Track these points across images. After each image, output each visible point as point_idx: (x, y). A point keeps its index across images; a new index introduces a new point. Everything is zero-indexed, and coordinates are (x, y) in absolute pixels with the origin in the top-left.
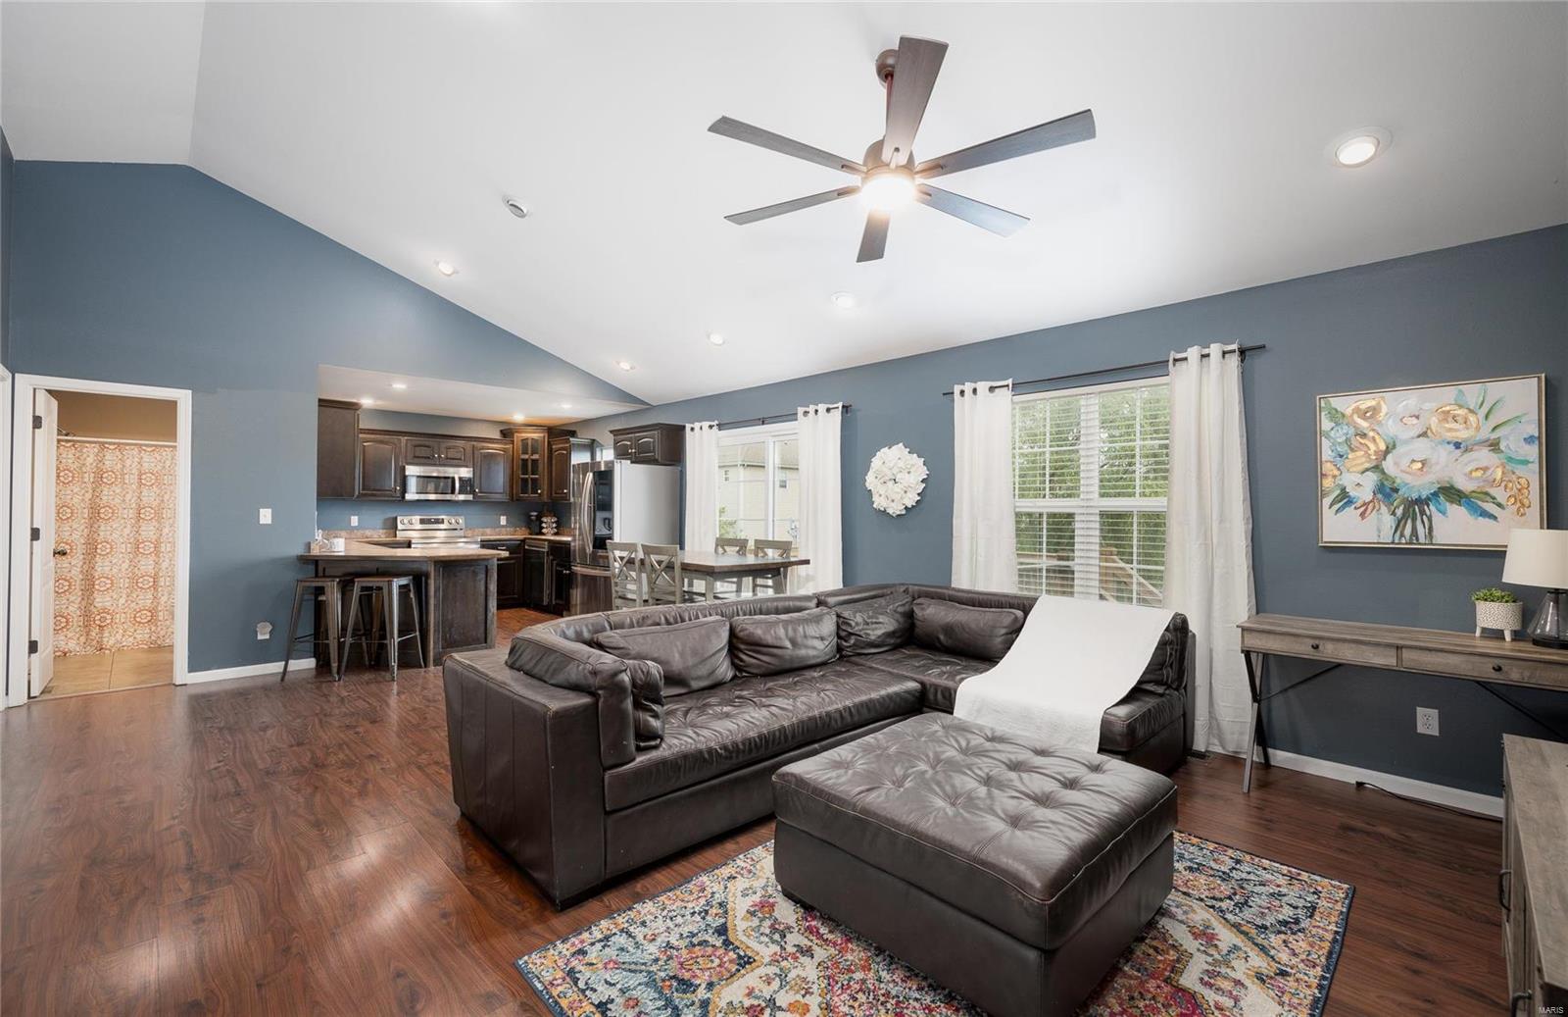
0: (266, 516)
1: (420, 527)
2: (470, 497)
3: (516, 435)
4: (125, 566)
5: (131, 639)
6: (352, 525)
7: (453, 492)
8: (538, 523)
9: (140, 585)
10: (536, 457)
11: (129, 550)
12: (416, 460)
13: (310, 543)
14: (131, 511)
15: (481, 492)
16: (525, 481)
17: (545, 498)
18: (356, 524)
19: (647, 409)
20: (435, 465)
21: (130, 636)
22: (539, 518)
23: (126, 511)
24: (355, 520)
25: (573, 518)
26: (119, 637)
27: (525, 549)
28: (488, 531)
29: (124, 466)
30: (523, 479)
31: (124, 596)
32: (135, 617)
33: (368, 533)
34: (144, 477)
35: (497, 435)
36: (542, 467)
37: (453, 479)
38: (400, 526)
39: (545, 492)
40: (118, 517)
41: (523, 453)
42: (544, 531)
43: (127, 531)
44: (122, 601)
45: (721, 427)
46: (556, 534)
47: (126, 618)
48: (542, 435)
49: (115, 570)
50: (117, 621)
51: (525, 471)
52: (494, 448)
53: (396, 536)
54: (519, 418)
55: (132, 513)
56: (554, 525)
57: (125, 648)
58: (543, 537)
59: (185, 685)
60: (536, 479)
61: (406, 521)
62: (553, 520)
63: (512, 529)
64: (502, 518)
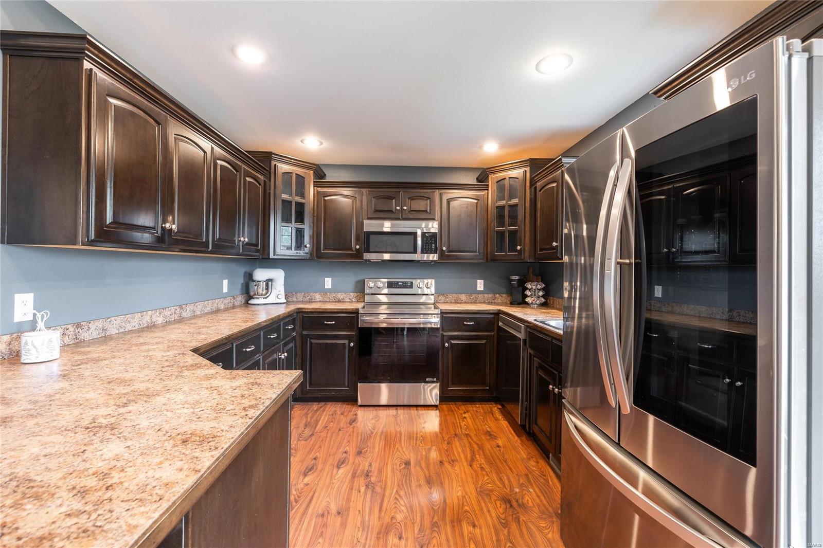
1: (386, 291)
2: (434, 257)
3: (490, 175)
6: (326, 287)
7: (415, 252)
8: (521, 289)
10: (515, 201)
12: (377, 215)
15: (450, 251)
16: (501, 234)
17: (527, 257)
18: (330, 287)
20: (397, 219)
22: (522, 284)
24: (328, 283)
25: (566, 284)
27: (499, 327)
28: (463, 297)
30: (498, 232)
33: (339, 296)
35: (471, 182)
36: (523, 214)
37: (415, 234)
38: (367, 291)
39: (527, 248)
41: (500, 198)
42: (528, 300)
48: (523, 172)
51: (501, 223)
53: (364, 301)
54: (491, 149)
56: (541, 293)
60: (515, 232)
61: (372, 284)
62: (539, 287)
63: (490, 296)
64: (479, 281)
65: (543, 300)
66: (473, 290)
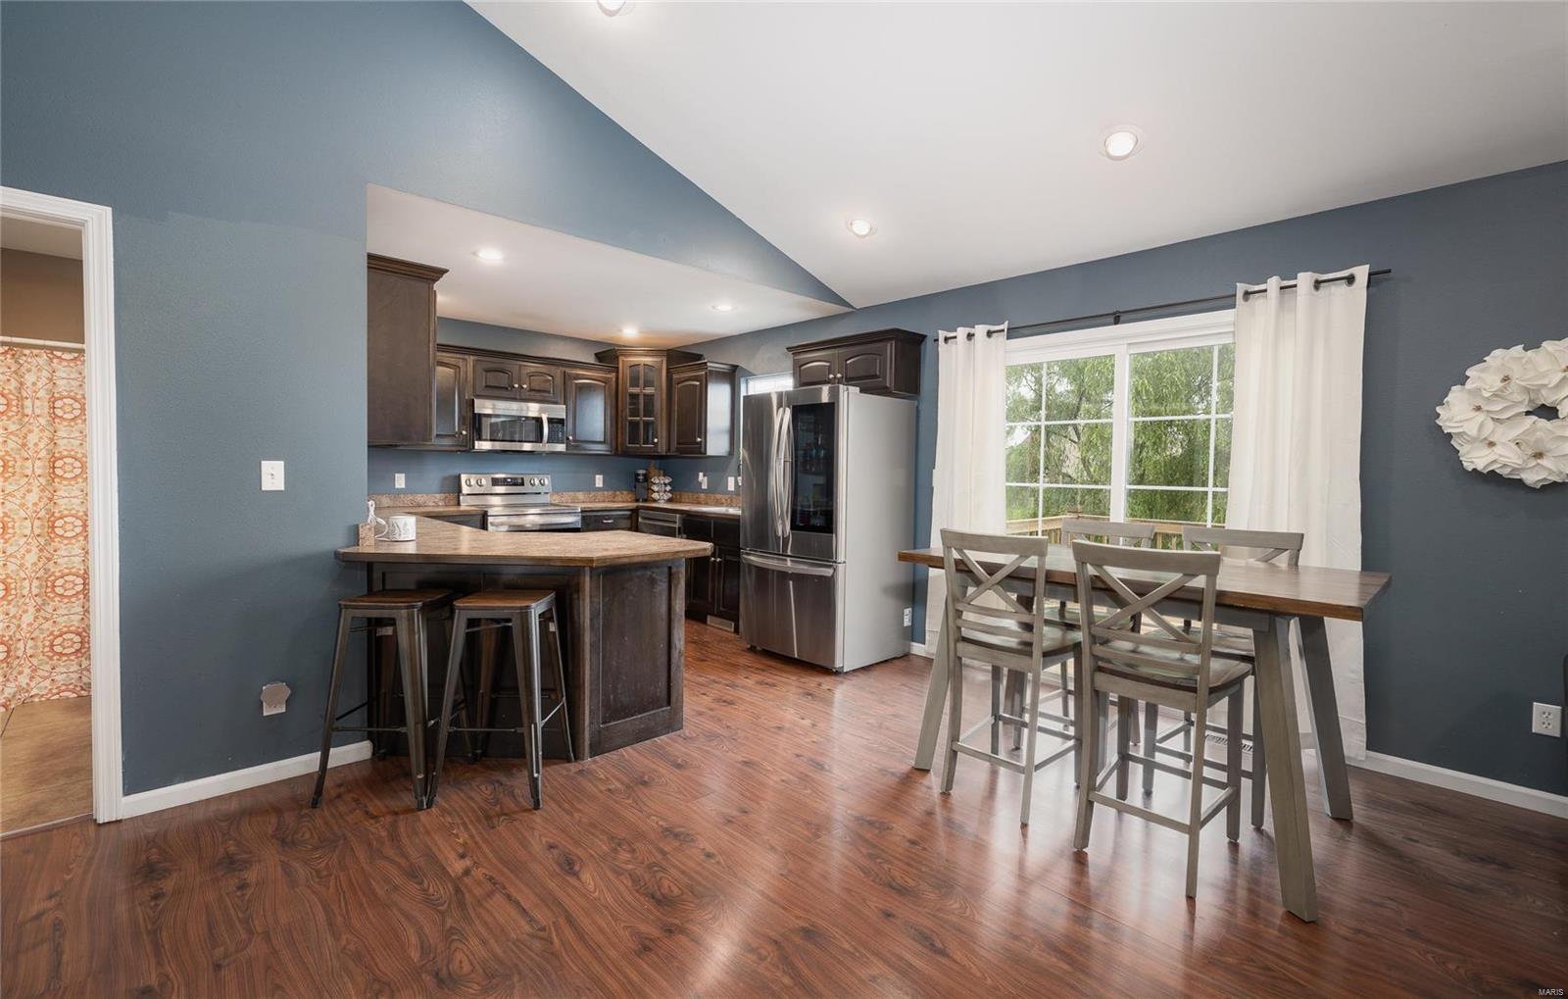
0: (273, 475)
2: (562, 447)
3: (621, 358)
4: (32, 558)
5: (47, 683)
6: (397, 486)
7: (540, 440)
8: (645, 485)
9: (59, 590)
10: (649, 390)
11: (37, 531)
12: (489, 392)
13: (357, 527)
14: (38, 463)
15: (575, 440)
16: (634, 425)
17: (662, 450)
18: (403, 486)
19: (849, 313)
20: (514, 399)
21: (45, 678)
22: (648, 477)
23: (29, 464)
24: (400, 481)
26: (23, 680)
28: (586, 495)
29: (21, 384)
30: (631, 422)
31: (32, 610)
32: (52, 646)
33: (420, 498)
34: (58, 404)
35: (591, 360)
36: (660, 404)
37: (540, 420)
38: (465, 489)
39: (663, 441)
40: (14, 474)
41: (632, 386)
42: (656, 496)
43: (33, 497)
44: (28, 618)
45: (1013, 333)
46: (670, 500)
47: (36, 647)
48: (659, 359)
49: (11, 567)
50: (20, 653)
51: (634, 411)
52: (587, 377)
53: (459, 504)
54: (629, 333)
55: (40, 467)
56: (668, 488)
57: (36, 700)
58: (654, 505)
59: (120, 821)
60: (650, 422)
61: (473, 482)
62: (667, 481)
63: (610, 493)
64: (597, 476)
65: (670, 495)
66: (590, 487)
